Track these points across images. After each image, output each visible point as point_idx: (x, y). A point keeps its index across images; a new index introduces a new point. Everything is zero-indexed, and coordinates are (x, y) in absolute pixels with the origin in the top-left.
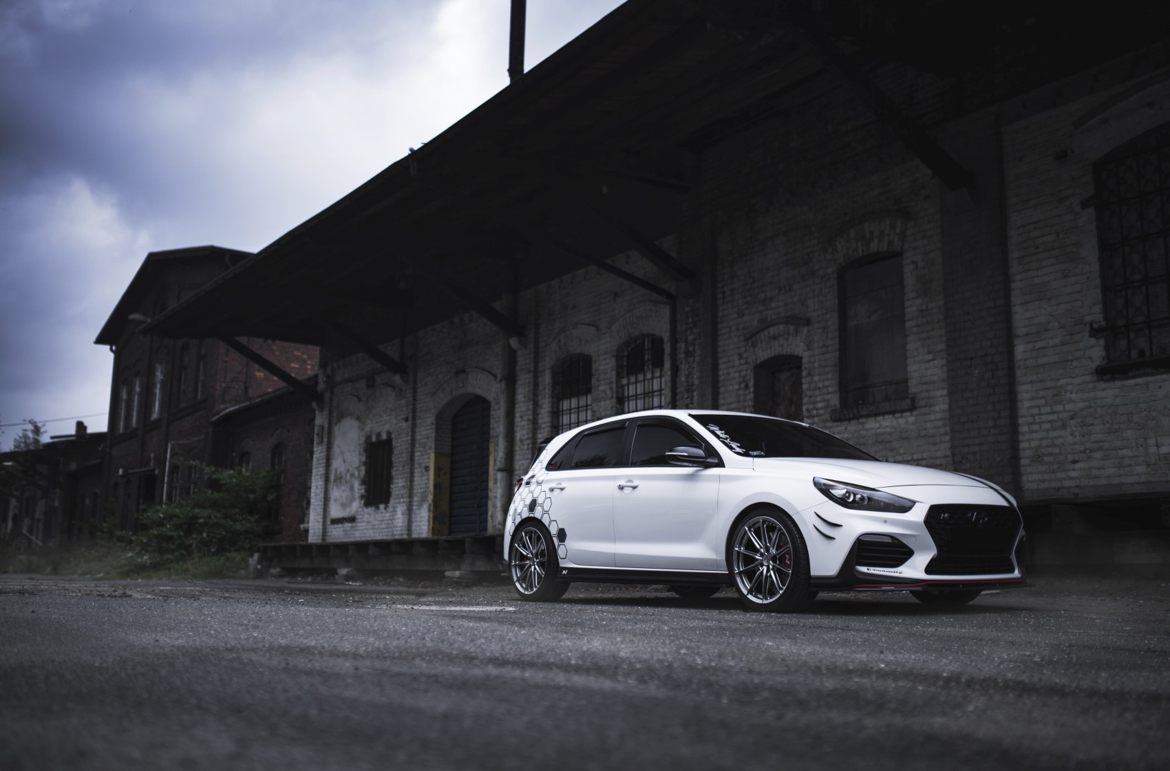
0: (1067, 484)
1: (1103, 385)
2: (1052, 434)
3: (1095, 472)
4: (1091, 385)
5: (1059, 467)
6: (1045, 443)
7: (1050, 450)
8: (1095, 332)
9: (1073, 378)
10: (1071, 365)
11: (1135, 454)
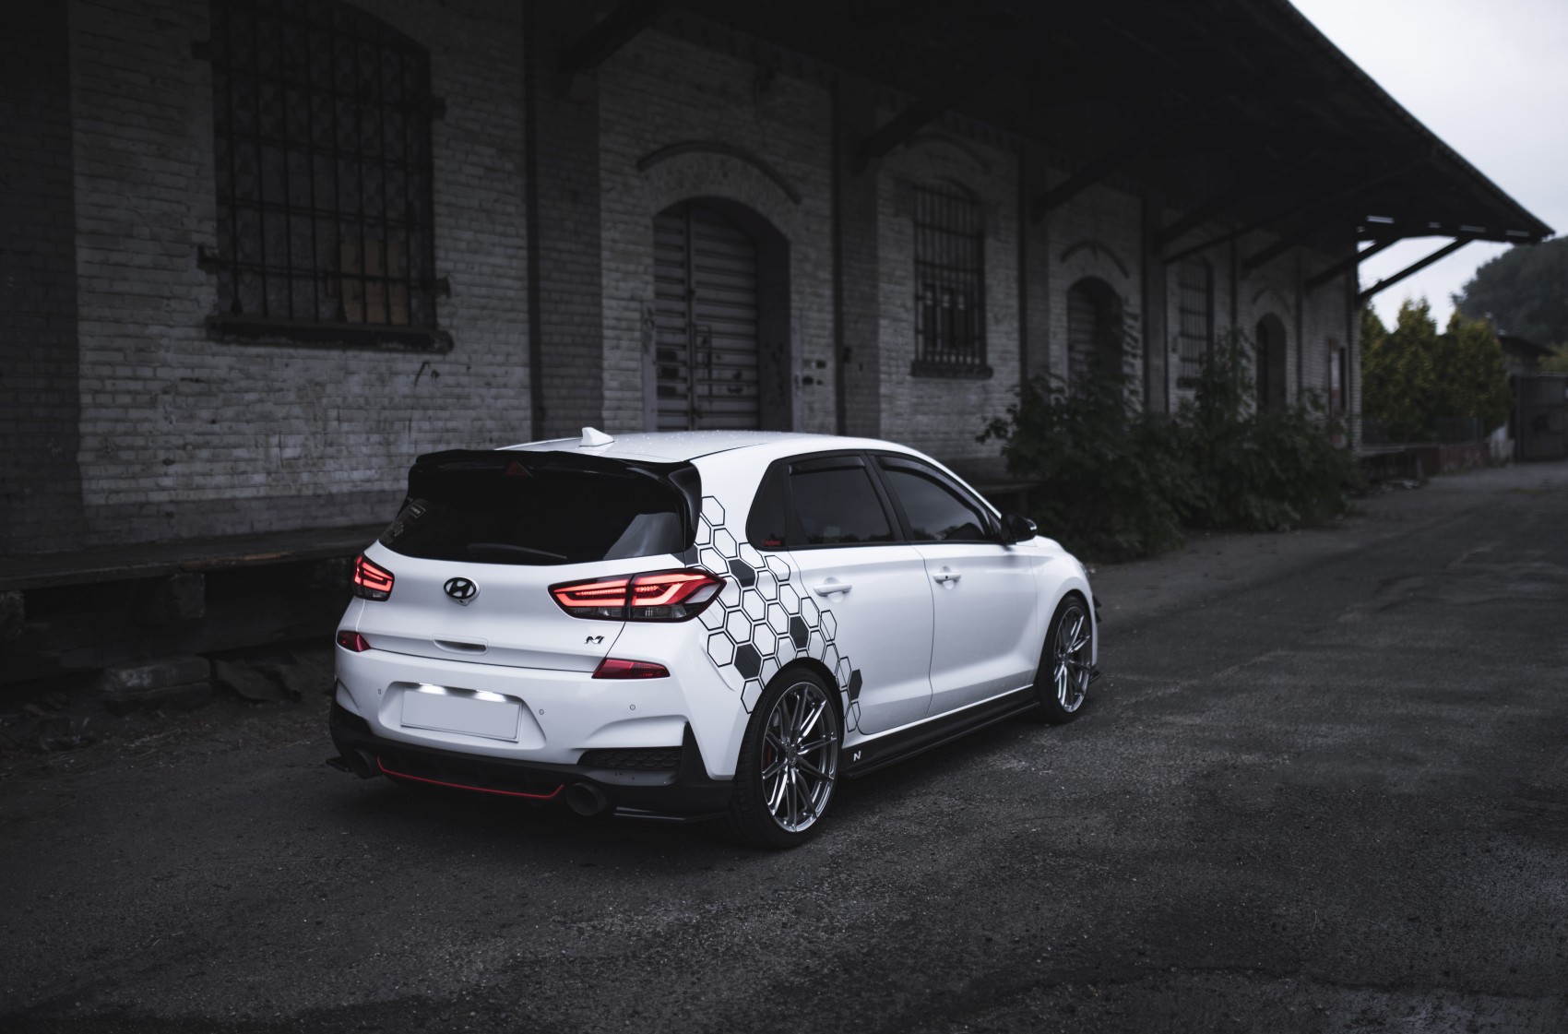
0: (156, 497)
1: (215, 347)
2: (134, 414)
3: (198, 480)
4: (197, 344)
5: (143, 470)
6: (121, 427)
7: (129, 440)
8: (204, 262)
9: (171, 327)
10: (168, 305)
11: (254, 456)
